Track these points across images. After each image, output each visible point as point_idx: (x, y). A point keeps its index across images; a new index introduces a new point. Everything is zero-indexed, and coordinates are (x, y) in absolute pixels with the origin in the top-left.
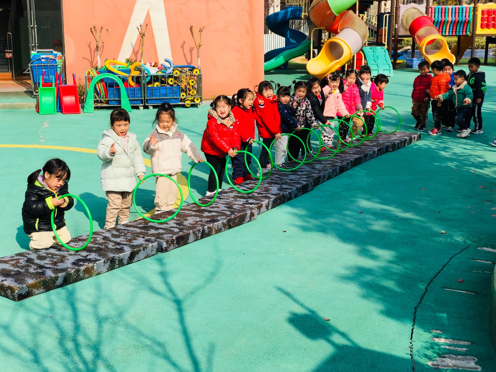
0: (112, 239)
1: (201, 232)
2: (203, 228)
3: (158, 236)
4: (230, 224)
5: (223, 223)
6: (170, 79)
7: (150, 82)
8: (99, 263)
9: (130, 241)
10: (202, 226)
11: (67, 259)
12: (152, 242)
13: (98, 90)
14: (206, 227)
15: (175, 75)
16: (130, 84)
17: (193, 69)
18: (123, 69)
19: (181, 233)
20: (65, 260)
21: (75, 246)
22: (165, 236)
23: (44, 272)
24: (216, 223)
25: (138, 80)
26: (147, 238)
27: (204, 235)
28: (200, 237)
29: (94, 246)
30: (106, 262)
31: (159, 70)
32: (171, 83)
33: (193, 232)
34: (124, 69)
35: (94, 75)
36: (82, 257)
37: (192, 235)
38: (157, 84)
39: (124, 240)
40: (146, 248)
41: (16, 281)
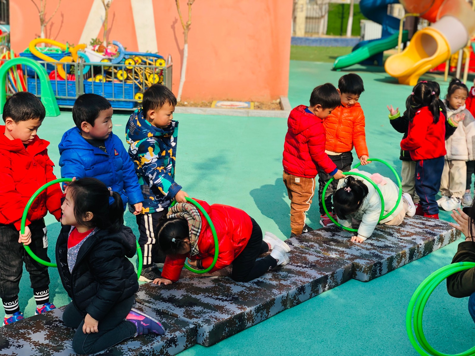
6: (120, 72)
7: (88, 75)
16: (59, 75)
31: (105, 57)
32: (121, 78)
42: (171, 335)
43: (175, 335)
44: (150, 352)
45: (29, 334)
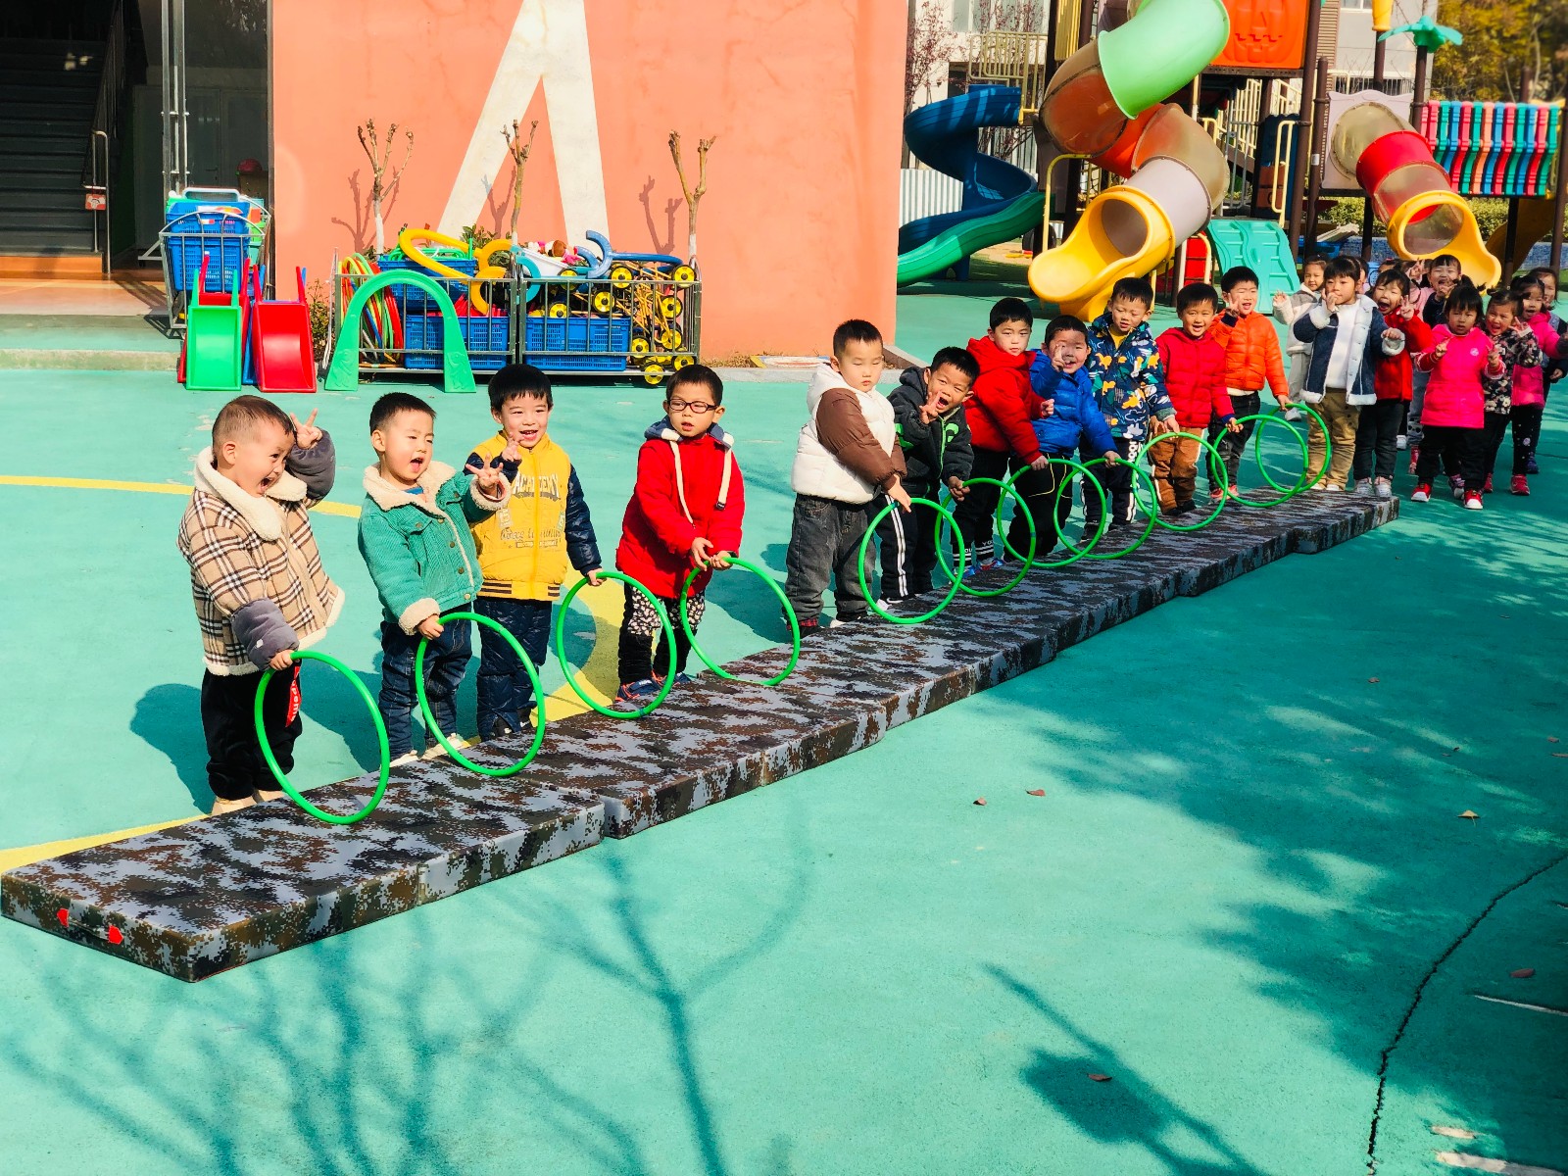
0: (459, 791)
1: (729, 775)
2: (735, 765)
3: (601, 785)
4: (813, 755)
5: (790, 749)
6: (601, 296)
7: (536, 304)
8: (435, 866)
9: (515, 797)
10: (730, 758)
11: (330, 850)
12: (588, 804)
13: (375, 320)
14: (742, 761)
15: (617, 285)
16: (473, 306)
17: (671, 266)
18: (453, 258)
19: (670, 776)
20: (327, 853)
21: (344, 811)
22: (623, 786)
23: (271, 889)
24: (769, 751)
25: (498, 295)
26: (567, 790)
27: (737, 785)
28: (724, 792)
29: (406, 810)
30: (456, 862)
31: (566, 266)
32: (603, 309)
33: (705, 776)
34: (457, 258)
35: (362, 272)
36: (378, 847)
37: (702, 783)
38: (558, 309)
39: (497, 794)
40: (572, 822)
41: (187, 916)
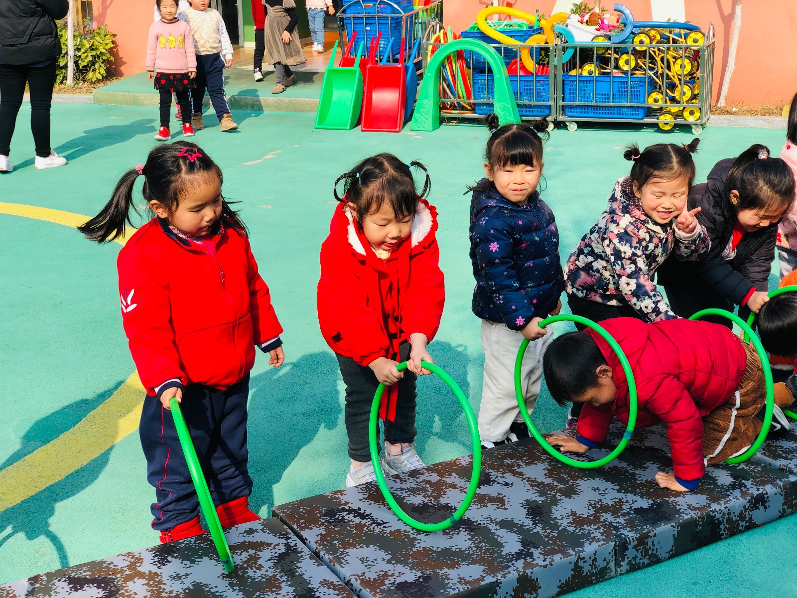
6: (624, 57)
7: (570, 65)
13: (450, 77)
15: (638, 48)
18: (515, 29)
31: (599, 33)
32: (626, 68)
38: (588, 67)
42: (758, 490)
43: (765, 490)
44: (724, 514)
45: (519, 466)
